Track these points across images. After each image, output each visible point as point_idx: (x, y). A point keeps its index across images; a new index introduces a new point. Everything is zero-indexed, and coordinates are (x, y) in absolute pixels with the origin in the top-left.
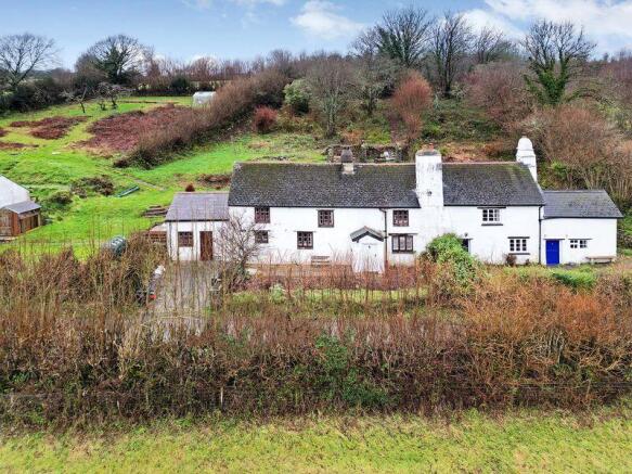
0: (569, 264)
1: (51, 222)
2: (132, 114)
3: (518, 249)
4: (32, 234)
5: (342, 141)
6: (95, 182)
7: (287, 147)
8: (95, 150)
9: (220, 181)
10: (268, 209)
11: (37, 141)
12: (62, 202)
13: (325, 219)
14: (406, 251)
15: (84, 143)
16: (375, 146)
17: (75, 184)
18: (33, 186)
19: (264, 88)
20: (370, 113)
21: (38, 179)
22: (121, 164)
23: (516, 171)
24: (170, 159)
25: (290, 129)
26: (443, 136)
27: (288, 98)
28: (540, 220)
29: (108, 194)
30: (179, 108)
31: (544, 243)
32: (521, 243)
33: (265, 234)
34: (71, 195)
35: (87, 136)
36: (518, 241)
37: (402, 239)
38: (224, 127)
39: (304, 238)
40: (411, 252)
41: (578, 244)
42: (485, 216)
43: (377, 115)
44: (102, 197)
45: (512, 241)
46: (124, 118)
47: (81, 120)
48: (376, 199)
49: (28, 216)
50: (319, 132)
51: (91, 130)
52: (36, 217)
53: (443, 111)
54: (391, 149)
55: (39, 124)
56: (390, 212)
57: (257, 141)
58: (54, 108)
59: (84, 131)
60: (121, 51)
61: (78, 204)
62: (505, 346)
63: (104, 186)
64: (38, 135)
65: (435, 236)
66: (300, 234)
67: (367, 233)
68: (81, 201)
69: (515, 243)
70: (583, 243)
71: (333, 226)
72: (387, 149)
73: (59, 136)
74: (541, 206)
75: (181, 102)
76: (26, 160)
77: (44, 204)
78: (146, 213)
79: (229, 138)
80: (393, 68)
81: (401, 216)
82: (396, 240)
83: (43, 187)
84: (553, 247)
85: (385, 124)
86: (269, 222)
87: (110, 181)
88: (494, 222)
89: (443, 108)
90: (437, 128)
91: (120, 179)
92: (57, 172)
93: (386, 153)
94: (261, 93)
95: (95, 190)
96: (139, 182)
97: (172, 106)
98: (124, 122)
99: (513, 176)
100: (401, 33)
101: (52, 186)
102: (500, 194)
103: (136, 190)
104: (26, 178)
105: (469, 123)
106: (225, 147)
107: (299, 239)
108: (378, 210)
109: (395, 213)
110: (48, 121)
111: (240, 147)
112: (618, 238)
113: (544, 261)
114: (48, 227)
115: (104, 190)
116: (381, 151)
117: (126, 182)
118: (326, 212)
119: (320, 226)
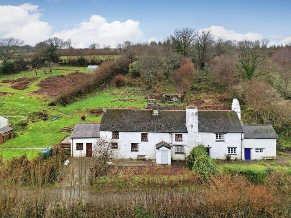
0: (255, 160)
1: (18, 136)
2: (59, 77)
3: (232, 152)
4: (8, 143)
5: (154, 92)
6: (40, 114)
7: (129, 94)
8: (40, 96)
9: (98, 113)
10: (118, 132)
11: (14, 91)
12: (23, 125)
13: (144, 138)
14: (181, 153)
15: (36, 92)
16: (169, 94)
17: (30, 115)
18: (11, 116)
19: (120, 65)
20: (167, 77)
21: (13, 113)
22: (52, 104)
23: (232, 115)
24: (75, 101)
25: (131, 85)
26: (200, 89)
27: (130, 70)
28: (242, 139)
29: (45, 120)
30: (81, 74)
31: (243, 150)
32: (233, 150)
33: (116, 144)
34: (28, 121)
35: (37, 88)
36: (232, 149)
37: (179, 147)
38: (101, 84)
39: (135, 147)
40: (184, 153)
41: (259, 150)
42: (217, 137)
43: (170, 78)
44: (43, 122)
45: (229, 149)
46: (55, 79)
47: (35, 79)
48: (168, 128)
49: (7, 134)
50: (144, 87)
51: (40, 85)
52: (10, 134)
53: (200, 77)
54: (177, 96)
55: (16, 81)
56: (174, 135)
57: (115, 91)
58: (23, 72)
59: (36, 86)
60: (55, 45)
61: (31, 126)
62: (223, 214)
63: (44, 116)
64: (14, 88)
65: (194, 146)
66: (132, 144)
67: (163, 145)
68: (32, 125)
69: (230, 150)
70: (261, 150)
71: (148, 141)
72: (174, 96)
73: (24, 88)
74: (242, 133)
75: (82, 70)
76: (8, 102)
77: (15, 127)
78: (62, 131)
79: (103, 89)
80: (178, 57)
81: (179, 137)
82: (176, 147)
83: (15, 117)
84: (248, 151)
85: (174, 83)
86: (118, 138)
87: (47, 113)
88: (221, 140)
89: (201, 76)
90: (197, 86)
91: (51, 111)
92: (22, 109)
93: (174, 98)
94: (118, 67)
95: (39, 118)
96: (60, 113)
97: (77, 73)
98: (55, 81)
99: (230, 117)
100: (182, 40)
101: (20, 116)
102: (224, 127)
103: (58, 117)
104: (7, 112)
105: (212, 83)
106: (101, 94)
107: (132, 147)
108: (168, 134)
109: (176, 135)
110: (20, 80)
111: (107, 94)
112: (277, 146)
113: (243, 159)
114: (16, 138)
115: (43, 118)
116: (172, 97)
117: (54, 114)
118: (145, 134)
119: (142, 141)
